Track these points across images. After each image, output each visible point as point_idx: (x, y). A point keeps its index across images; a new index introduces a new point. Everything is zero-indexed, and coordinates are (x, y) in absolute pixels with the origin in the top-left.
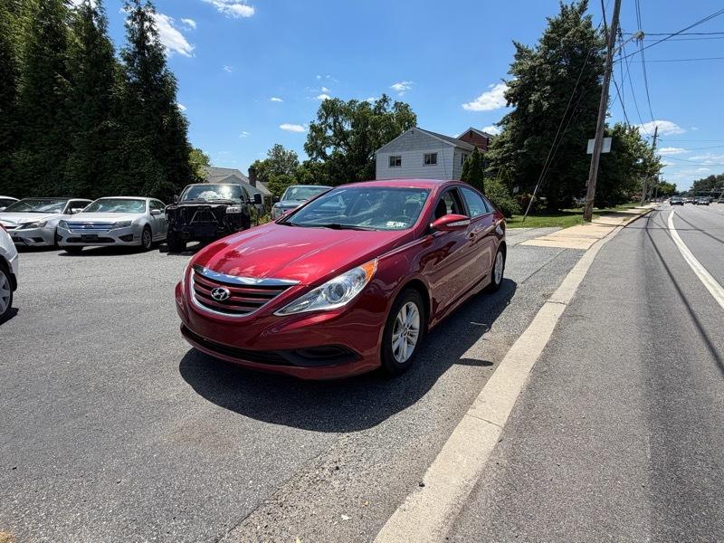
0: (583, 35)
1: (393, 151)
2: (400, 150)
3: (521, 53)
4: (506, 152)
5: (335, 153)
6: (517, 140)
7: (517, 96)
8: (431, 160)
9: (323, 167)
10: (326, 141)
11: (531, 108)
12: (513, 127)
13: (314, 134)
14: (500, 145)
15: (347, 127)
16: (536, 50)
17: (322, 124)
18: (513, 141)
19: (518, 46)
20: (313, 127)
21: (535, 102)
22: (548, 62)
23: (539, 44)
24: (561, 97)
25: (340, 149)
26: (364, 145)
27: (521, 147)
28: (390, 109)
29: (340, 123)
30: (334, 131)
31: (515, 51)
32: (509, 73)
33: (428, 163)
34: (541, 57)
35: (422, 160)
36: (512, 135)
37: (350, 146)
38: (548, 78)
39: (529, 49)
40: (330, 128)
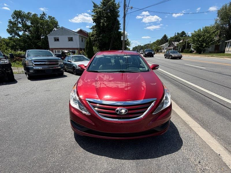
0: (113, 4)
1: (55, 35)
2: (58, 35)
3: (95, 6)
4: (95, 38)
5: (24, 34)
6: (98, 34)
7: (96, 20)
8: (71, 39)
9: (20, 40)
10: (18, 28)
11: (101, 24)
12: (96, 30)
13: (11, 25)
14: (93, 36)
15: (29, 23)
16: (100, 6)
17: (16, 21)
18: (97, 35)
19: (94, 3)
20: (10, 22)
21: (102, 23)
22: (104, 10)
23: (101, 4)
24: (109, 22)
25: (26, 33)
26: (38, 32)
27: (100, 37)
28: (47, 18)
29: (25, 22)
30: (22, 25)
31: (93, 5)
32: (92, 12)
33: (70, 40)
34: (102, 8)
35: (67, 40)
36: (96, 33)
37: (31, 32)
38: (105, 15)
39: (98, 5)
40: (20, 23)
